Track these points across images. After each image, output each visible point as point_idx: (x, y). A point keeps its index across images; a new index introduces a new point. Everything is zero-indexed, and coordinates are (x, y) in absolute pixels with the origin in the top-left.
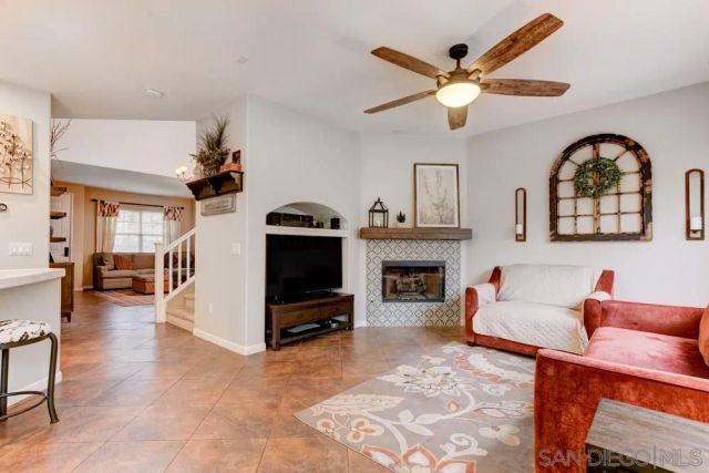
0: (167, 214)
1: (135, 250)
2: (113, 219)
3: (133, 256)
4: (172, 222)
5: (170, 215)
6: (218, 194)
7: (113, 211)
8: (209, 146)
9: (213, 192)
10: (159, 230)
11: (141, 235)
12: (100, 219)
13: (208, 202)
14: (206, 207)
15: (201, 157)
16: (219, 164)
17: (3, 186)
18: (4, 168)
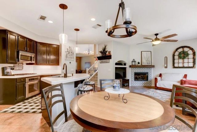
8: (103, 50)
13: (102, 60)
14: (101, 61)
15: (101, 52)
16: (105, 53)
17: (71, 59)
18: (71, 56)
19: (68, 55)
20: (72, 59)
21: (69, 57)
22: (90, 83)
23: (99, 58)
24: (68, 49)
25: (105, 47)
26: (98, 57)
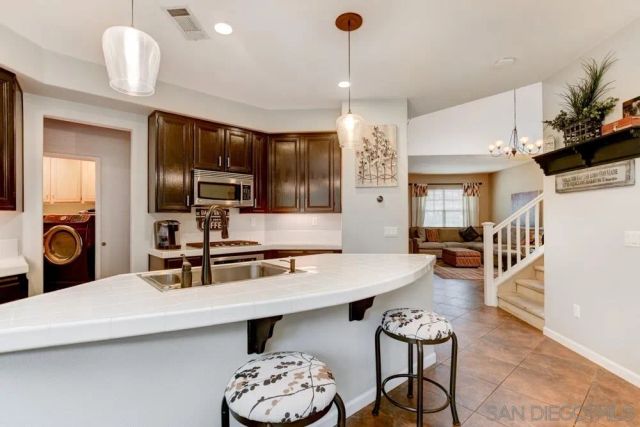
0: (466, 191)
1: (439, 225)
2: (423, 198)
3: (439, 230)
4: (471, 198)
5: (470, 191)
6: (589, 165)
7: (424, 192)
8: (574, 105)
9: (584, 162)
10: (459, 205)
11: (444, 211)
12: (414, 198)
13: (569, 175)
14: (566, 182)
15: (561, 123)
16: (597, 122)
17: (381, 182)
18: (381, 168)
19: (367, 167)
20: (389, 183)
21: (374, 172)
22: (404, 331)
23: (549, 163)
24: (366, 141)
25: (596, 79)
26: (540, 159)
